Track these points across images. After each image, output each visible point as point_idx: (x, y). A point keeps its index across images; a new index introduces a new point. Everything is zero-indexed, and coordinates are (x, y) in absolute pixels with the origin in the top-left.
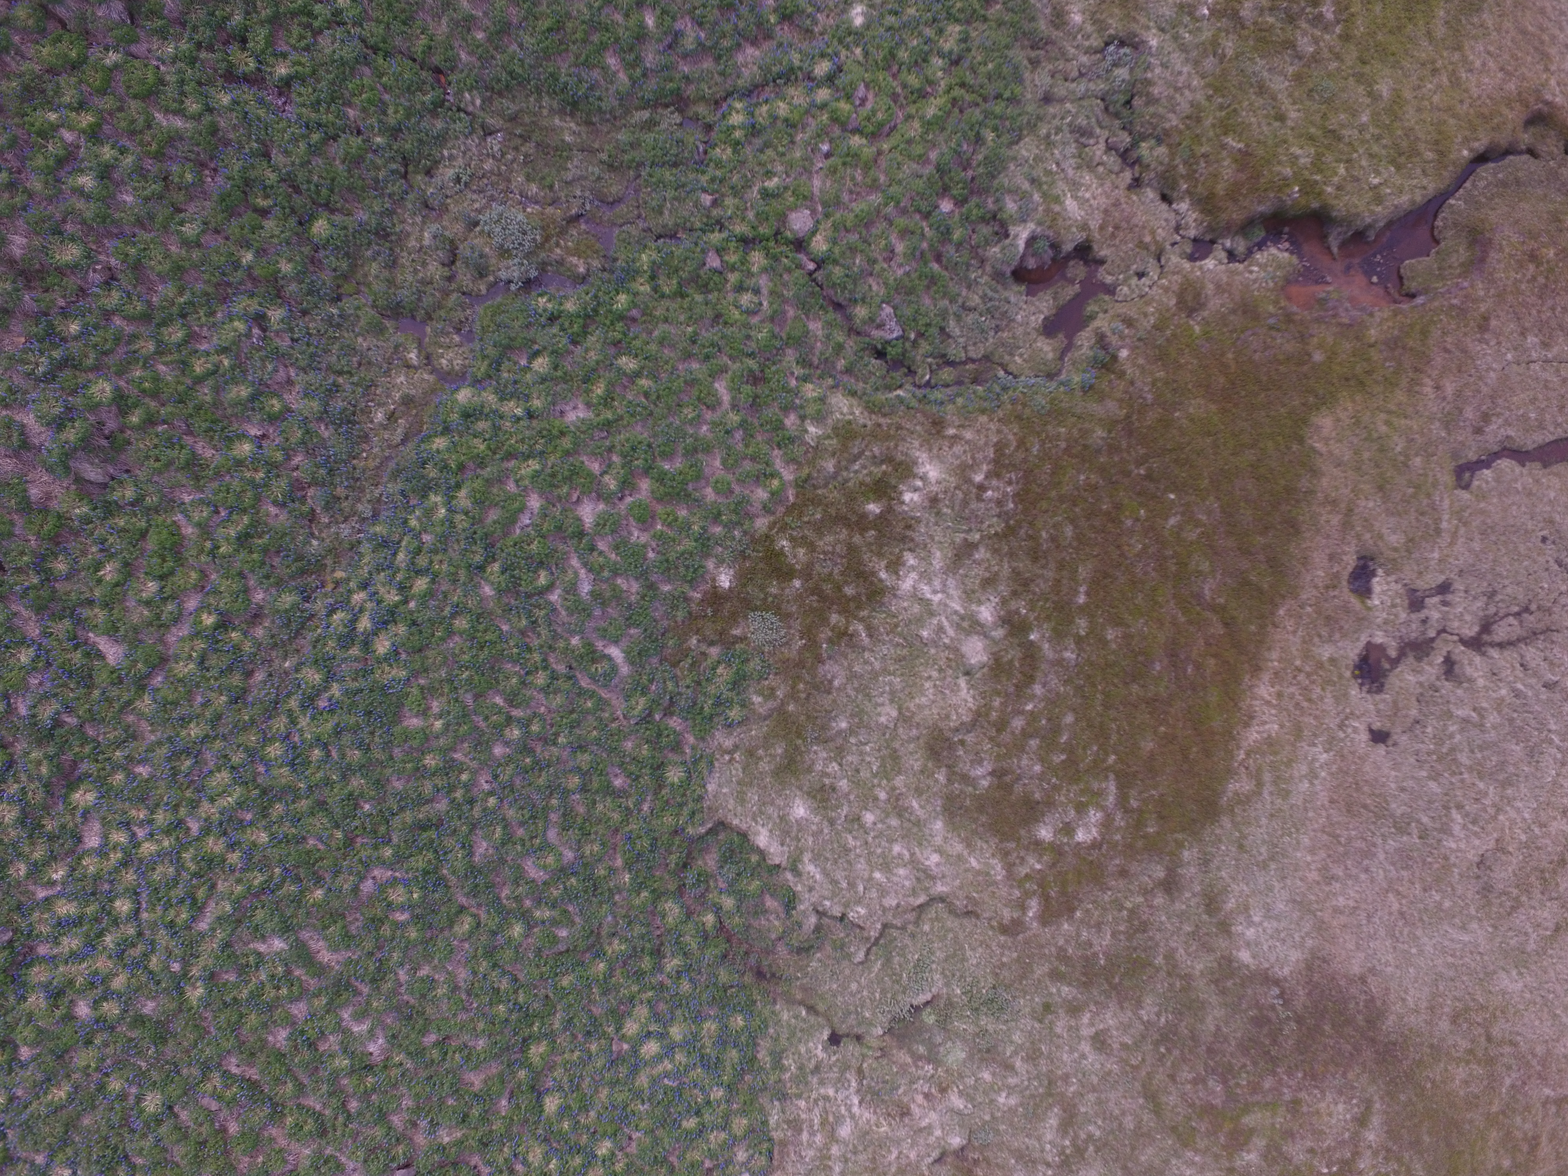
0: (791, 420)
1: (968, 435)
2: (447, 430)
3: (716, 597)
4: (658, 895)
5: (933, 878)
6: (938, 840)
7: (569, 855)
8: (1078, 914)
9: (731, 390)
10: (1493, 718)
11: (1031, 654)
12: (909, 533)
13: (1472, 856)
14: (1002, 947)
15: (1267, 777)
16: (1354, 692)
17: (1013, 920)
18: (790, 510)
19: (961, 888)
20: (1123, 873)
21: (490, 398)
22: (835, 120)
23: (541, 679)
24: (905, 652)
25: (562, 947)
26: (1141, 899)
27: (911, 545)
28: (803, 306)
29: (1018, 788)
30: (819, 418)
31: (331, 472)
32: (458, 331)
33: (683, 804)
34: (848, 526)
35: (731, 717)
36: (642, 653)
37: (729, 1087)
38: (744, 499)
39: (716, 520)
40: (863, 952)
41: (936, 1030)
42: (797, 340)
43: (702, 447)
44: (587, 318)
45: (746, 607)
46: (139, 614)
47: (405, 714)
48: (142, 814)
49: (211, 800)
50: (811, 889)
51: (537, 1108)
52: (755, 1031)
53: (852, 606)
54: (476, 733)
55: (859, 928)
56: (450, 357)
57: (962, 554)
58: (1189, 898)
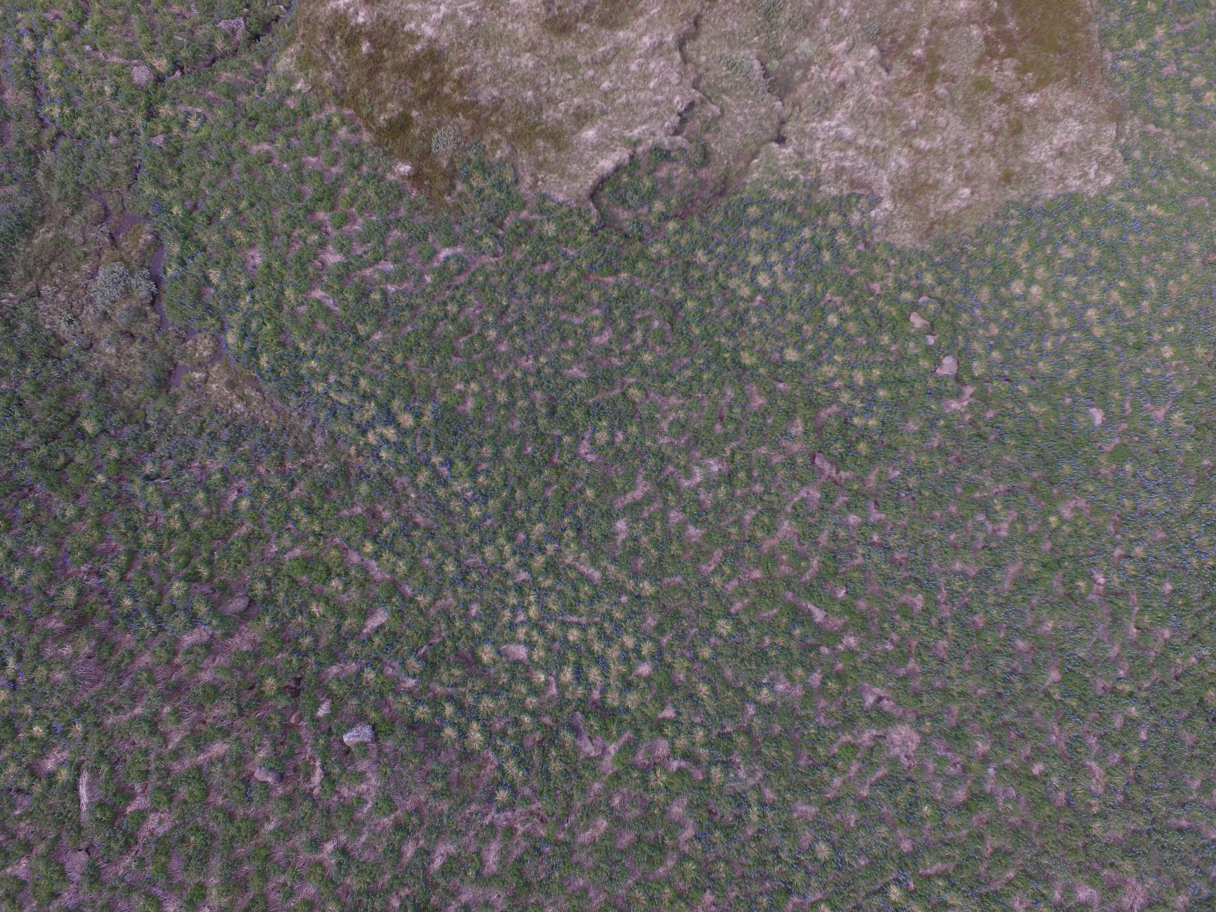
2: (254, 353)
3: (416, 177)
4: (643, 255)
5: (661, 44)
6: (632, 35)
7: (597, 312)
9: (258, 142)
12: (389, 24)
18: (358, 112)
19: (673, 24)
21: (235, 319)
22: (68, 38)
23: (452, 308)
24: (482, 40)
25: (668, 327)
27: (399, 24)
28: (206, 84)
30: (292, 81)
31: (275, 447)
32: (185, 340)
33: (573, 224)
34: (377, 70)
35: (510, 179)
36: (449, 235)
37: (803, 224)
38: (344, 144)
39: (357, 167)
40: (714, 107)
41: (784, 60)
42: (232, 92)
43: (299, 169)
44: (186, 238)
45: (427, 154)
46: (354, 594)
47: (461, 408)
48: (507, 614)
49: (505, 561)
50: (653, 134)
51: (793, 365)
52: (763, 199)
53: (439, 76)
54: (485, 360)
55: (692, 105)
56: (203, 347)
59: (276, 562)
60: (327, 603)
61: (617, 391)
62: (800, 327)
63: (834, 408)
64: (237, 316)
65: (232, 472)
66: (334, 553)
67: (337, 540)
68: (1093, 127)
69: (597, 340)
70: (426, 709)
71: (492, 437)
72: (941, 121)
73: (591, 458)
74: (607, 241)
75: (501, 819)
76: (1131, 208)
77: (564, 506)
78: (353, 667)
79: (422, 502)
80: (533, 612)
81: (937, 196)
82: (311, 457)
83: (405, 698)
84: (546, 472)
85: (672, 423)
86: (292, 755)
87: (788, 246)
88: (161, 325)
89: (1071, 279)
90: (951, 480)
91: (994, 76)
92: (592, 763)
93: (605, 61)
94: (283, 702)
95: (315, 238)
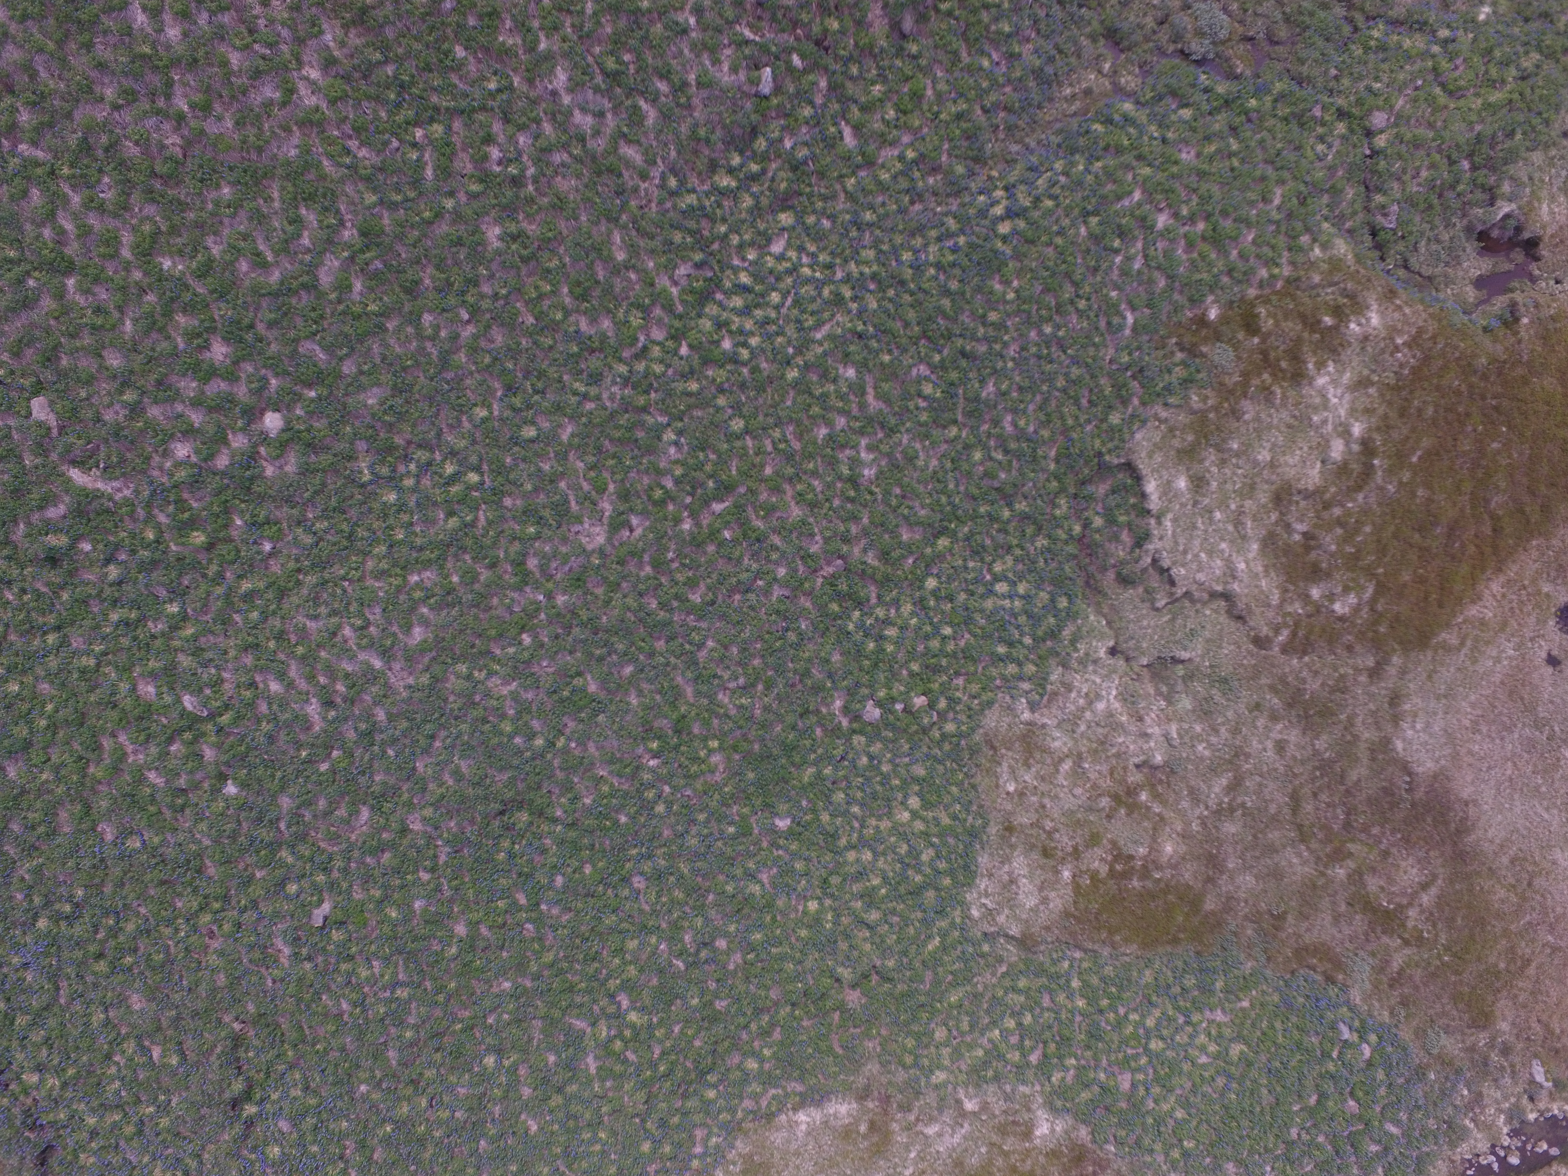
0: (1305, 239)
1: (1407, 311)
2: (1108, 122)
3: (1202, 321)
4: (1062, 490)
5: (1234, 577)
6: (1250, 556)
7: (1031, 429)
8: (1306, 659)
9: (1283, 196)
11: (1369, 472)
12: (1340, 349)
14: (1249, 652)
15: (1469, 643)
16: (1551, 623)
17: (1267, 636)
18: (1276, 293)
19: (1246, 595)
20: (1350, 648)
21: (1142, 116)
22: (1434, 69)
23: (1082, 304)
24: (1296, 423)
25: (996, 484)
26: (1351, 671)
27: (1337, 358)
28: (1350, 173)
29: (1313, 555)
30: (1324, 247)
31: (1023, 109)
32: (1140, 67)
33: (1112, 440)
34: (1305, 324)
35: (1171, 400)
36: (1144, 327)
37: (1037, 641)
38: (1253, 270)
39: (1230, 272)
40: (1163, 602)
41: (1180, 681)
42: (1335, 192)
43: (1249, 224)
44: (1226, 102)
45: (1218, 337)
46: (878, 126)
47: (997, 278)
48: (812, 249)
49: (857, 263)
50: (1161, 538)
51: (922, 580)
52: (1071, 615)
53: (1280, 375)
54: (1029, 316)
55: (1172, 583)
56: (1129, 80)
57: (1362, 383)
58: (1381, 689)
59: (927, 71)
60: (880, 100)
61: (960, 418)
62: (951, 601)
63: (874, 601)
64: (1144, 119)
65: (1016, 63)
66: (917, 123)
67: (925, 130)
68: (1024, 916)
69: (1009, 418)
70: (763, 148)
71: (963, 294)
72: (1078, 791)
73: (914, 372)
74: (1086, 463)
75: (655, 175)
76: (943, 924)
77: (884, 332)
78: (819, 100)
79: (931, 215)
80: (806, 271)
81: (1017, 761)
82: (1001, 136)
83: (777, 134)
84: (916, 329)
85: (916, 452)
86: (773, 19)
87: (1022, 619)
88: (1162, 52)
89: (903, 849)
90: (780, 670)
91: (1098, 851)
92: (669, 268)
93: (1238, 523)
94: (816, 29)
95: (1185, 212)
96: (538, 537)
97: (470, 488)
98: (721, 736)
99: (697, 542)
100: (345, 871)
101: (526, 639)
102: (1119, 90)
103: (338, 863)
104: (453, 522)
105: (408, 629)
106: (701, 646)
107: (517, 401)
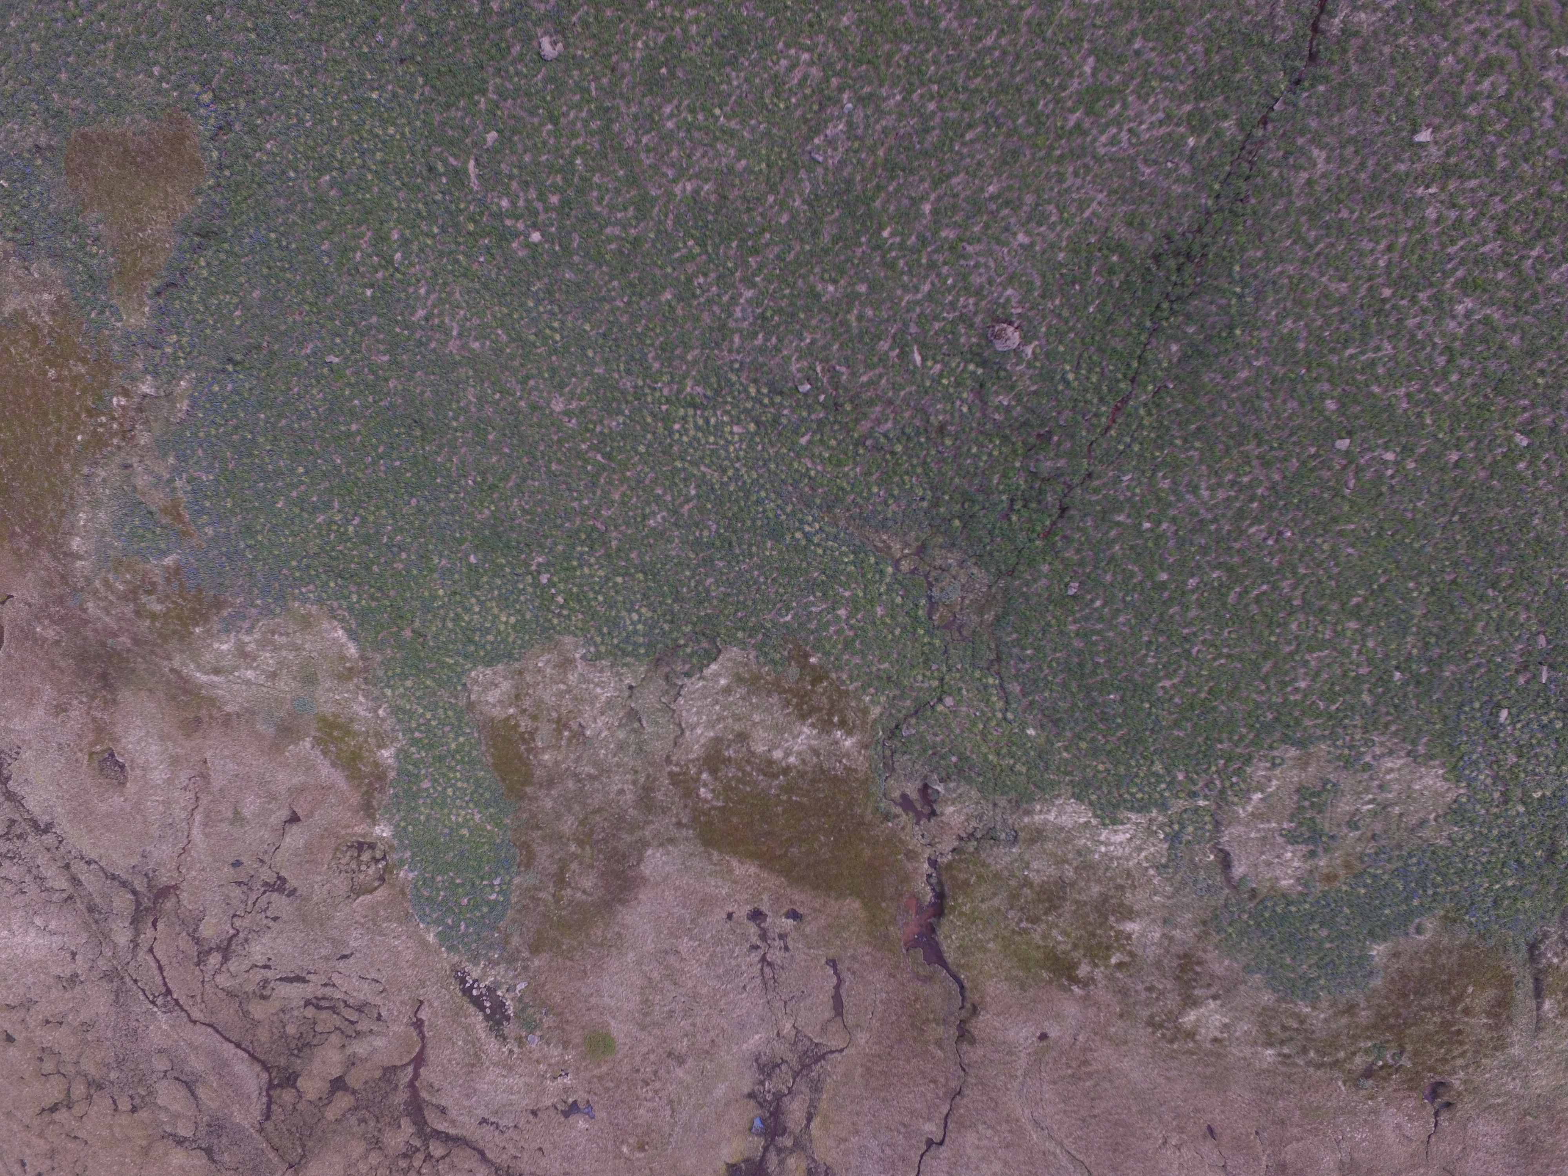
0: (872, 690)
1: (861, 759)
2: (877, 563)
3: (807, 656)
4: (694, 625)
5: (692, 731)
6: (706, 734)
7: (714, 594)
8: (671, 787)
9: (886, 669)
10: (734, 963)
11: (775, 776)
12: (825, 732)
13: (680, 948)
14: (661, 756)
15: (718, 868)
16: (749, 907)
17: (671, 761)
18: (838, 687)
19: (686, 741)
20: (686, 806)
21: (888, 579)
22: (989, 719)
23: (781, 590)
24: (780, 727)
25: (679, 589)
26: (675, 812)
27: (820, 733)
28: (917, 699)
29: (723, 767)
30: (872, 701)
32: (913, 568)
33: (729, 637)
34: (829, 708)
35: (761, 657)
36: (788, 628)
37: (617, 646)
38: (842, 670)
39: (836, 659)
40: (665, 701)
41: (631, 727)
42: (904, 696)
43: (864, 656)
44: (916, 618)
45: (802, 667)
46: (816, 451)
47: (773, 542)
48: (744, 447)
49: (747, 472)
50: (693, 684)
51: (619, 575)
52: (637, 657)
53: (799, 707)
54: (764, 566)
55: (675, 701)
56: (905, 565)
57: (816, 752)
58: (674, 832)
59: (855, 463)
60: (829, 446)
61: (700, 556)
62: (616, 594)
63: (596, 555)
64: (887, 581)
65: (883, 505)
66: (829, 470)
67: (828, 476)
68: (482, 699)
69: (712, 580)
70: (777, 401)
71: (757, 529)
72: (553, 699)
73: (710, 523)
74: (712, 630)
75: (734, 356)
76: (461, 661)
77: (721, 499)
78: (813, 417)
79: (789, 497)
81: (554, 661)
82: (846, 515)
83: (786, 405)
84: (730, 515)
85: (673, 542)
86: (832, 378)
87: (624, 634)
88: (926, 575)
89: (488, 625)
90: (541, 523)
91: (530, 722)
92: (697, 383)
93: (719, 720)
94: (841, 400)
95: (852, 622)
96: (545, 380)
97: (552, 338)
98: (498, 509)
99: (579, 455)
100: (356, 361)
101: (497, 396)
102: (898, 561)
103: (358, 357)
104: (532, 338)
105: (476, 339)
106: (533, 479)
107: (601, 341)
